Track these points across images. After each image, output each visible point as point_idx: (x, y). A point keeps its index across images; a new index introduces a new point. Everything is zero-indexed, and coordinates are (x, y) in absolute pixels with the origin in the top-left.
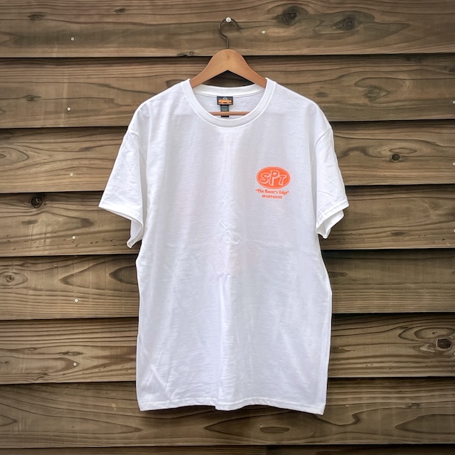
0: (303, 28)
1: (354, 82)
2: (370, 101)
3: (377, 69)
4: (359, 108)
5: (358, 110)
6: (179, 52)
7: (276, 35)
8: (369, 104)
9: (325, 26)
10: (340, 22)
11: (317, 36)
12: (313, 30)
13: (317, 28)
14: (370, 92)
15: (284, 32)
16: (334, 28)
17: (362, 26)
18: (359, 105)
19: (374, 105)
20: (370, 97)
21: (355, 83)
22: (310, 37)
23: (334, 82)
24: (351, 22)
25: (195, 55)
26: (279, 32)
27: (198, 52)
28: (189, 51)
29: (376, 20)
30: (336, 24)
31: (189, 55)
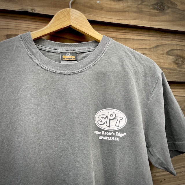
0: (129, 4)
1: (166, 51)
2: (177, 66)
3: (180, 43)
4: (171, 71)
5: (170, 73)
6: (21, 8)
7: (109, 6)
8: (178, 69)
9: (145, 5)
10: (155, 4)
11: (140, 12)
12: (137, 7)
13: (140, 6)
14: (177, 60)
15: (115, 5)
16: (151, 7)
17: (170, 10)
18: (171, 69)
19: (181, 69)
20: (177, 64)
21: (167, 53)
22: (135, 12)
23: (152, 50)
24: (163, 6)
25: (37, 12)
26: (111, 5)
27: (39, 10)
28: (31, 7)
29: (178, 7)
30: (153, 5)
31: (30, 11)
